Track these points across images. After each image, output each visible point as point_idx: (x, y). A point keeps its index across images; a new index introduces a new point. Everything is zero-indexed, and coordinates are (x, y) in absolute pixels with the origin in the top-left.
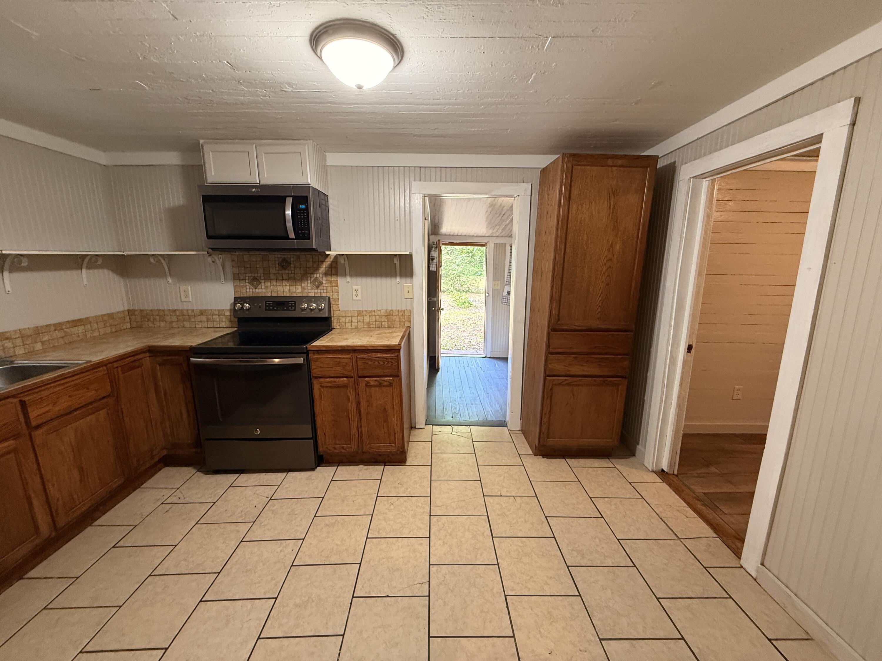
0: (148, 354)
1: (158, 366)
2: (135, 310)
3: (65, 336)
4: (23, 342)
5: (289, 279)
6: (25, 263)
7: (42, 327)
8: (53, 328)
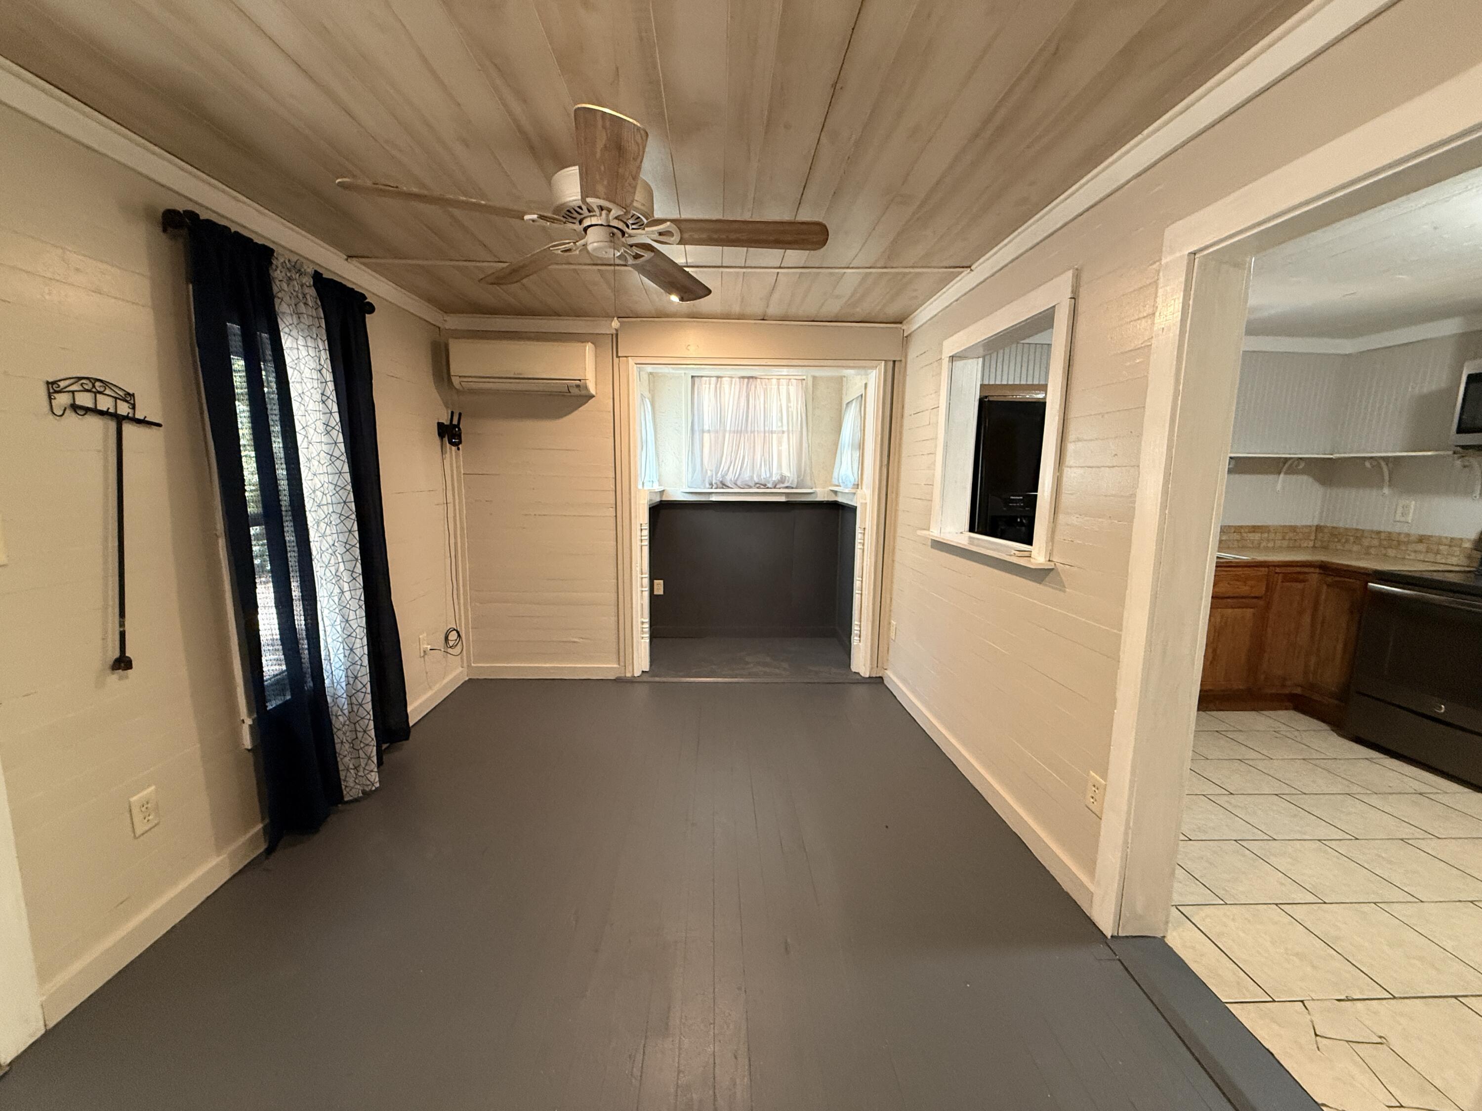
0: (1317, 570)
1: (1325, 587)
2: (1326, 527)
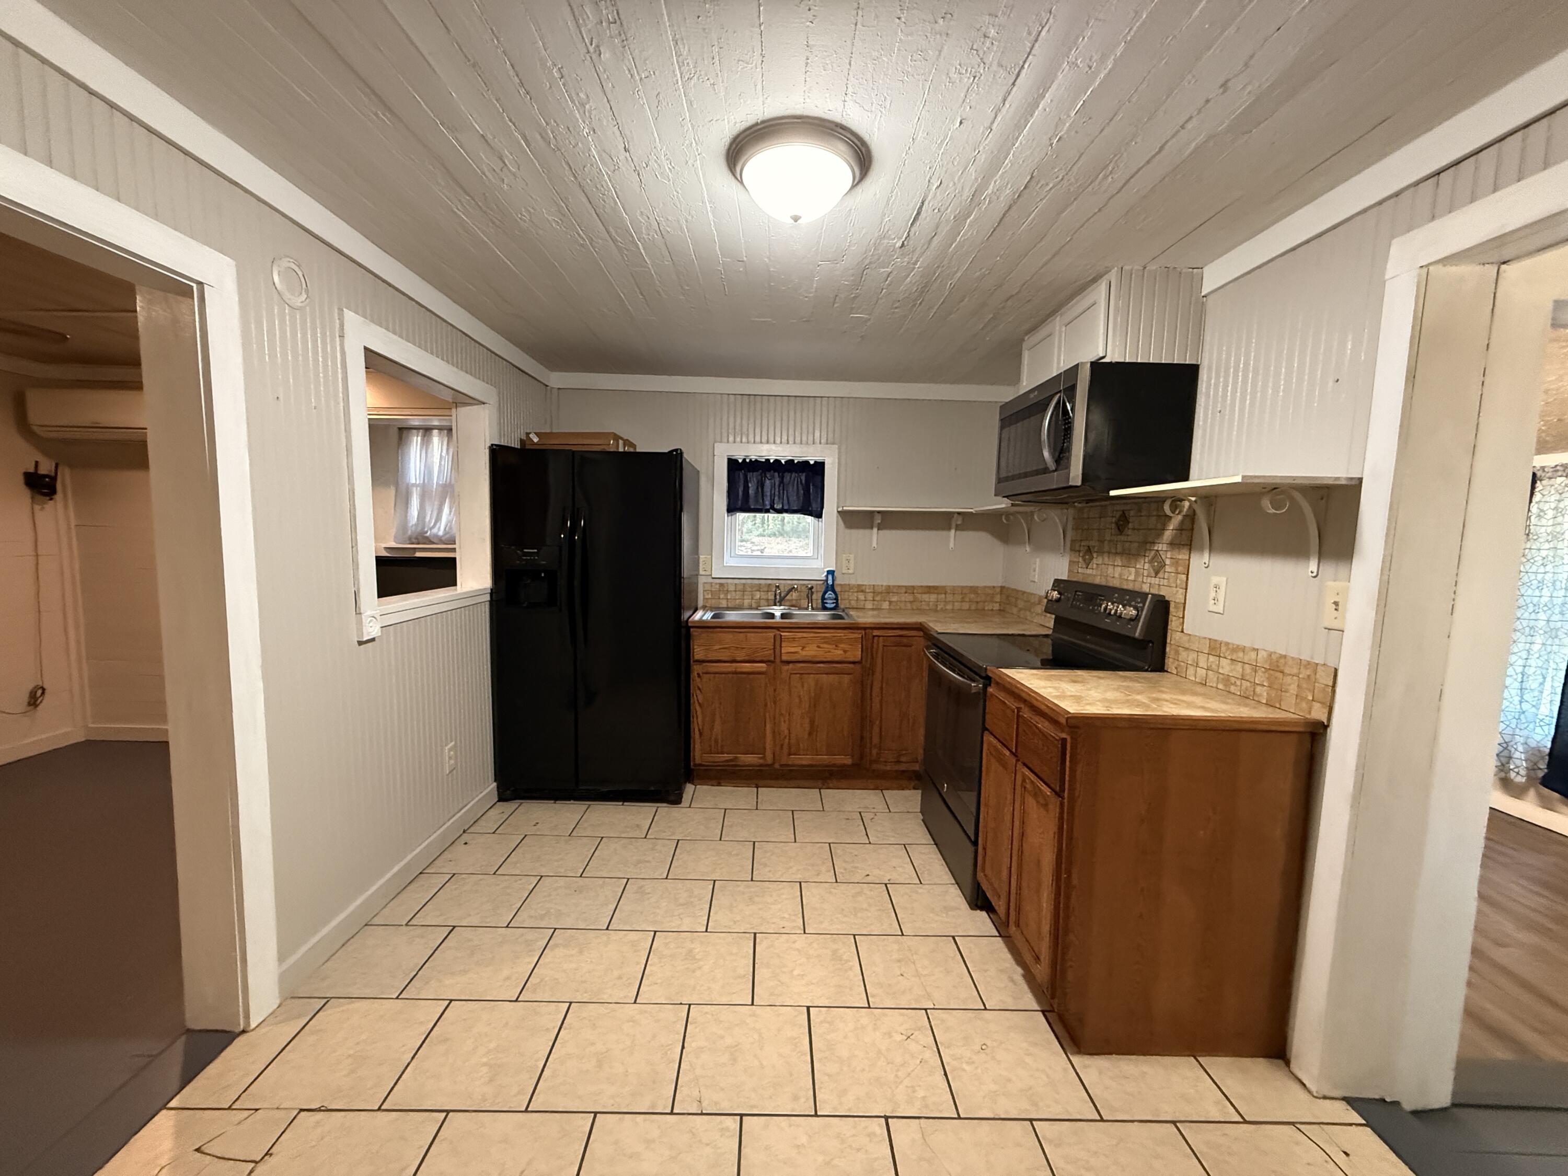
3: (914, 601)
4: (873, 597)
5: (1121, 554)
6: (878, 520)
7: (894, 586)
8: (903, 590)
